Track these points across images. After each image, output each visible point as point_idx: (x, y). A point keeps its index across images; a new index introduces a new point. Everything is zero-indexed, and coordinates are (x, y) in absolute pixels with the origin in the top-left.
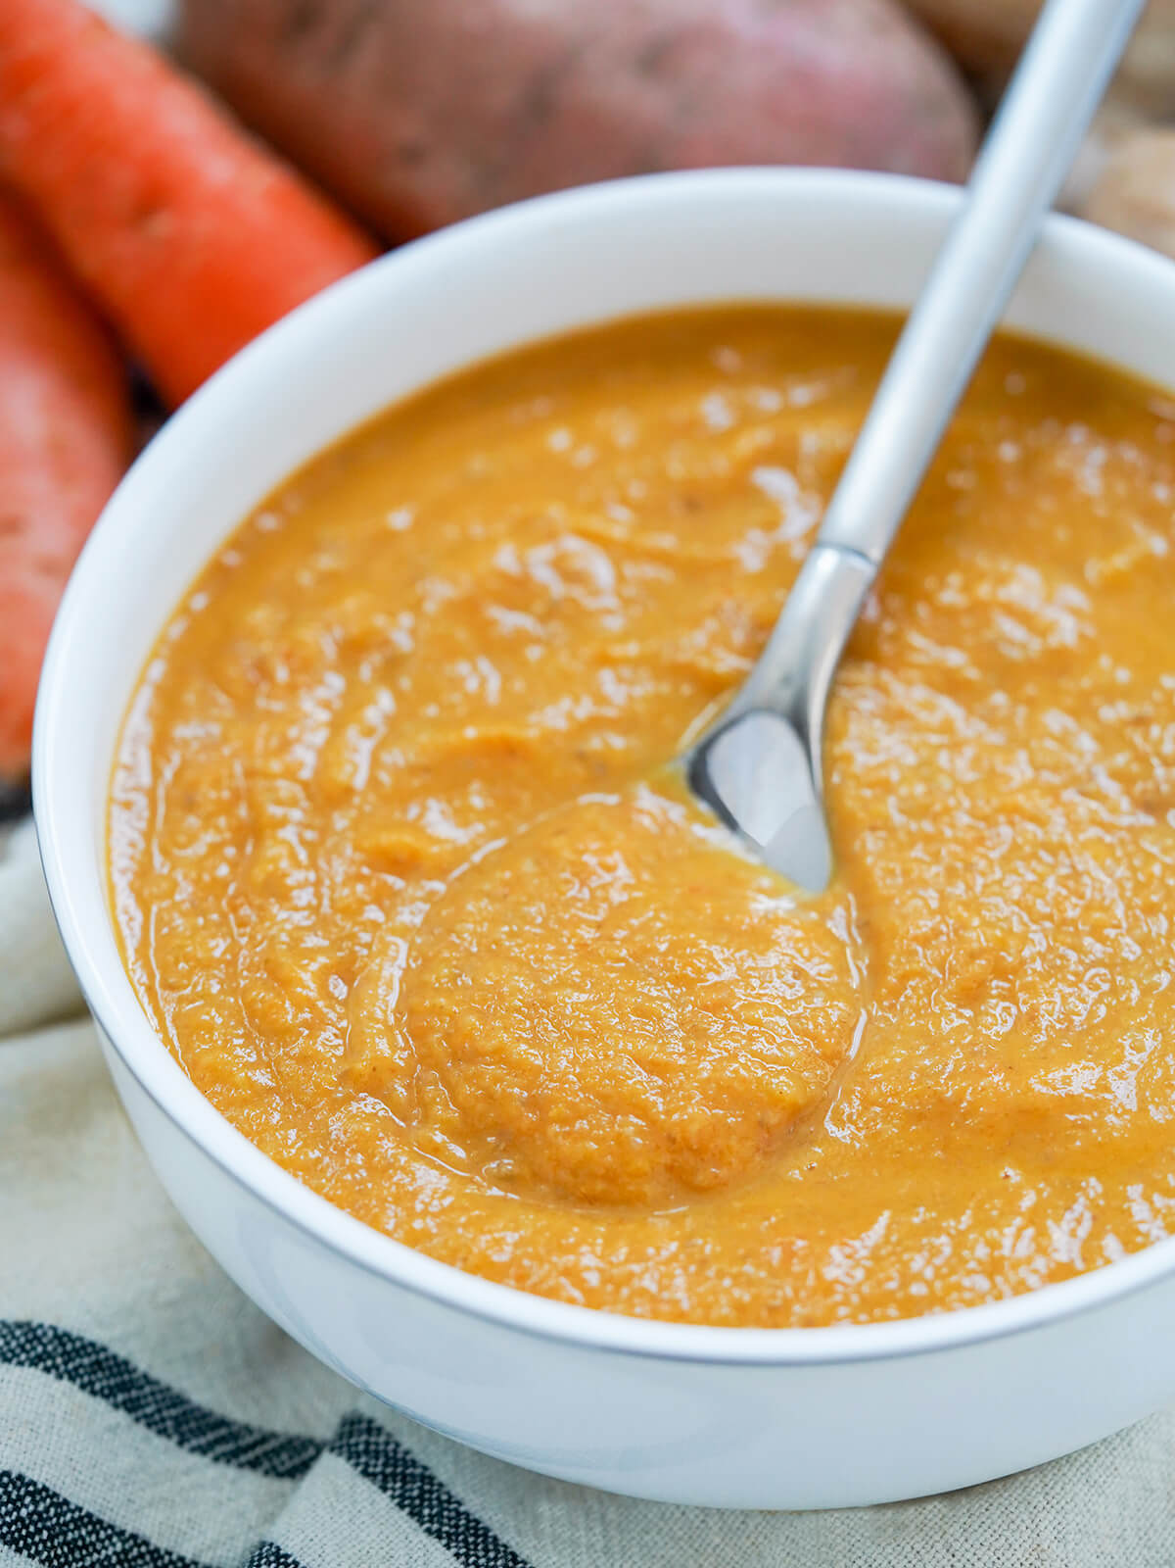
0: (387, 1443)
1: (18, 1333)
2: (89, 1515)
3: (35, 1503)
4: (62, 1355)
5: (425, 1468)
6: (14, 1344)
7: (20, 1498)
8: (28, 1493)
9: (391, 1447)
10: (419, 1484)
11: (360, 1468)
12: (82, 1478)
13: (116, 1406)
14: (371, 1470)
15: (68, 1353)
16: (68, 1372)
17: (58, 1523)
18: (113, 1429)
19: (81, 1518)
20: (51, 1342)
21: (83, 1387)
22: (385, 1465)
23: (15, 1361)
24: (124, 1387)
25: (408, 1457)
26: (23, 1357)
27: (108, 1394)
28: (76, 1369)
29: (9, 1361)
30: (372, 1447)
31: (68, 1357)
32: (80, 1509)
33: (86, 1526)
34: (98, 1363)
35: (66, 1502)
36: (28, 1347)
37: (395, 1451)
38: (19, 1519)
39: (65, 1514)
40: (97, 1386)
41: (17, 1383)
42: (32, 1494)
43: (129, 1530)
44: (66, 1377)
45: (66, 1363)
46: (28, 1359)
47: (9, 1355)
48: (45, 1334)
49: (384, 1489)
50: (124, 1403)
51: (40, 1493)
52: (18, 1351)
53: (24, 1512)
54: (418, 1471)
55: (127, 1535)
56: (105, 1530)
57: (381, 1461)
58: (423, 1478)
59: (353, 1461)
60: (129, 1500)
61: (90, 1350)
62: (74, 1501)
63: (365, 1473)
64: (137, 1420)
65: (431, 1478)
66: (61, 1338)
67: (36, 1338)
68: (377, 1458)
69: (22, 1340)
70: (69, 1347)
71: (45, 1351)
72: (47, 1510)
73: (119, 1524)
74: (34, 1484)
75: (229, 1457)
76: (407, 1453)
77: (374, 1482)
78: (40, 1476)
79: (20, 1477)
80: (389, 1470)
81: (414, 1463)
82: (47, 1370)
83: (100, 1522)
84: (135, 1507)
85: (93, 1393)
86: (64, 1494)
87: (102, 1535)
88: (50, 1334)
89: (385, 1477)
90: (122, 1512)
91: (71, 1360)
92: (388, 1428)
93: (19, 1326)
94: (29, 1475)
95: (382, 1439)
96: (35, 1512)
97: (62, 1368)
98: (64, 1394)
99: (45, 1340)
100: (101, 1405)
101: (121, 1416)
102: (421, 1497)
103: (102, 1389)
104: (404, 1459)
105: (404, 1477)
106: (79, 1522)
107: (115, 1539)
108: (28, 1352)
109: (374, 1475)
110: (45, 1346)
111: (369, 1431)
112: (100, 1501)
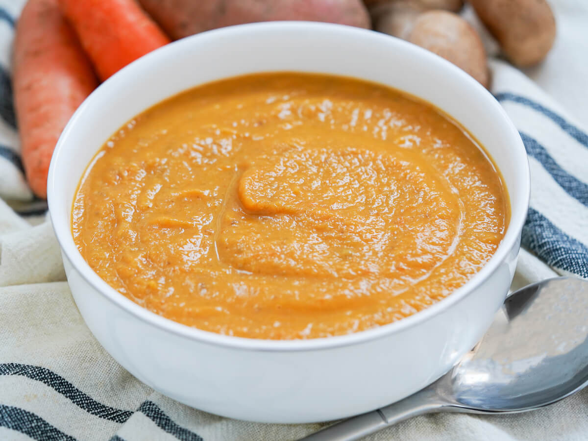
0: (156, 408)
1: (36, 370)
2: (56, 429)
3: (37, 422)
4: (50, 379)
5: (168, 417)
6: (35, 373)
7: (33, 421)
8: (35, 419)
9: (157, 409)
10: (165, 421)
11: (146, 414)
12: (53, 417)
13: (67, 397)
14: (150, 415)
15: (52, 379)
16: (52, 385)
17: (45, 430)
18: (65, 404)
19: (53, 430)
20: (47, 374)
21: (56, 389)
22: (155, 414)
23: (35, 378)
24: (69, 391)
25: (163, 413)
26: (37, 377)
27: (64, 393)
28: (54, 384)
29: (33, 378)
30: (151, 409)
31: (52, 380)
32: (52, 427)
33: (54, 432)
34: (61, 383)
35: (48, 424)
36: (39, 375)
37: (158, 411)
38: (32, 427)
39: (47, 427)
40: (61, 390)
41: (35, 385)
42: (37, 420)
43: (69, 435)
44: (51, 385)
45: (51, 382)
46: (39, 378)
47: (33, 376)
48: (45, 371)
49: (153, 420)
50: (69, 396)
51: (39, 420)
52: (36, 375)
53: (33, 425)
54: (165, 417)
55: (68, 437)
56: (61, 434)
57: (154, 412)
58: (166, 419)
59: (144, 412)
60: (70, 426)
61: (59, 379)
62: (51, 424)
63: (148, 415)
64: (74, 402)
65: (169, 420)
66: (50, 373)
67: (42, 372)
68: (152, 412)
69: (38, 372)
70: (53, 377)
71: (45, 377)
72: (41, 425)
73: (66, 433)
74: (37, 417)
75: (104, 417)
76: (162, 412)
77: (150, 418)
78: (40, 415)
79: (33, 414)
80: (156, 416)
81: (164, 415)
82: (45, 383)
83: (59, 432)
84: (72, 428)
85: (59, 392)
86: (47, 421)
87: (60, 435)
88: (47, 371)
89: (154, 417)
90: (67, 429)
91: (52, 381)
92: (157, 404)
93: (37, 368)
94: (36, 414)
95: (154, 407)
96: (37, 425)
97: (50, 383)
98: (50, 391)
99: (45, 373)
100: (61, 396)
101: (68, 400)
102: (166, 424)
103: (62, 391)
104: (161, 413)
105: (160, 418)
106: (52, 431)
107: (64, 437)
108: (39, 376)
109: (151, 416)
110: (45, 375)
111: (150, 405)
112: (60, 425)
